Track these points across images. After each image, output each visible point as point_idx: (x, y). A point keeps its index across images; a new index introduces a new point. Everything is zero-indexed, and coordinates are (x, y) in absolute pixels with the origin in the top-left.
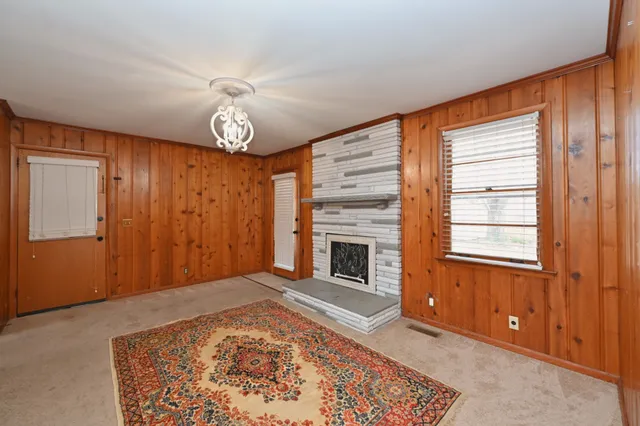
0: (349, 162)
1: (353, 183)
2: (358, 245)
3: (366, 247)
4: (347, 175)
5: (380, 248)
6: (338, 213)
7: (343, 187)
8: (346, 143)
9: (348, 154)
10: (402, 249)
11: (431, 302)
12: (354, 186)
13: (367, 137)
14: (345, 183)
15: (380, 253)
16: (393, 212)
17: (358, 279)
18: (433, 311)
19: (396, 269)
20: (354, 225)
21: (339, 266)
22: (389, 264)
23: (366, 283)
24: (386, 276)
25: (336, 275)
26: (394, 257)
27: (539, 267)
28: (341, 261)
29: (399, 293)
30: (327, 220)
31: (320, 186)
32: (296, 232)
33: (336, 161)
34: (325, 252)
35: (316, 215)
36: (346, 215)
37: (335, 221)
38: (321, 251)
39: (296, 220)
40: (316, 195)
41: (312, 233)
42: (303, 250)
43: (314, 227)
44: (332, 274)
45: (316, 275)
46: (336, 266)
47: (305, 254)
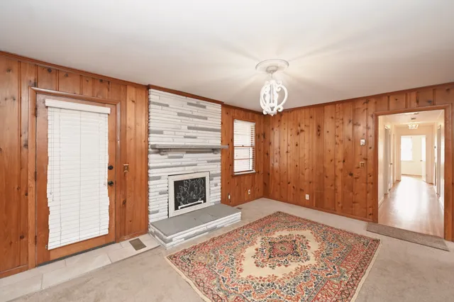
0: (191, 119)
1: (194, 135)
2: (198, 179)
3: (204, 179)
4: (189, 128)
5: (211, 177)
6: (182, 157)
7: (185, 137)
8: (189, 104)
9: (190, 113)
10: (222, 174)
12: (195, 138)
13: (204, 107)
14: (187, 134)
15: (212, 180)
16: (219, 156)
17: (199, 202)
18: (230, 201)
19: (219, 187)
20: (196, 165)
21: (183, 199)
22: (216, 185)
23: (205, 201)
24: (214, 193)
25: (179, 207)
26: (218, 180)
27: (254, 171)
28: (184, 195)
29: (220, 199)
30: (169, 164)
31: (161, 132)
32: (110, 184)
33: (179, 114)
34: (167, 192)
35: (154, 159)
36: (188, 158)
37: (179, 164)
38: (161, 193)
39: (110, 168)
40: (154, 140)
41: (148, 178)
42: (124, 203)
43: (150, 171)
44: (176, 208)
45: (153, 218)
46: (180, 199)
47: (128, 205)
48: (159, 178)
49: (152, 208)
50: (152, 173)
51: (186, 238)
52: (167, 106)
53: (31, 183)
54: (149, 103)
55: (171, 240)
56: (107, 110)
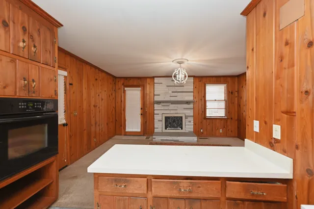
0: (174, 88)
1: (176, 95)
2: (178, 117)
3: (182, 117)
4: (173, 92)
5: (186, 117)
6: (169, 106)
7: (171, 96)
10: (193, 116)
11: (202, 131)
12: (176, 96)
16: (191, 106)
17: (178, 128)
18: (202, 133)
19: (192, 123)
20: (176, 110)
21: (169, 125)
22: (190, 122)
23: (182, 129)
24: (188, 126)
25: (168, 129)
26: (192, 119)
27: (226, 117)
28: (170, 123)
29: (193, 130)
30: (162, 109)
31: (159, 95)
32: (141, 114)
33: (167, 86)
34: (162, 121)
35: (156, 106)
36: (172, 106)
37: (167, 109)
38: (159, 121)
39: (141, 109)
40: (157, 99)
41: (154, 114)
42: (146, 122)
43: (155, 111)
44: (166, 129)
45: (156, 130)
46: (168, 125)
47: (147, 123)
48: (158, 114)
49: (155, 126)
50: (156, 112)
51: (162, 140)
52: (161, 83)
53: (123, 112)
54: (154, 83)
55: (155, 138)
56: (140, 89)
